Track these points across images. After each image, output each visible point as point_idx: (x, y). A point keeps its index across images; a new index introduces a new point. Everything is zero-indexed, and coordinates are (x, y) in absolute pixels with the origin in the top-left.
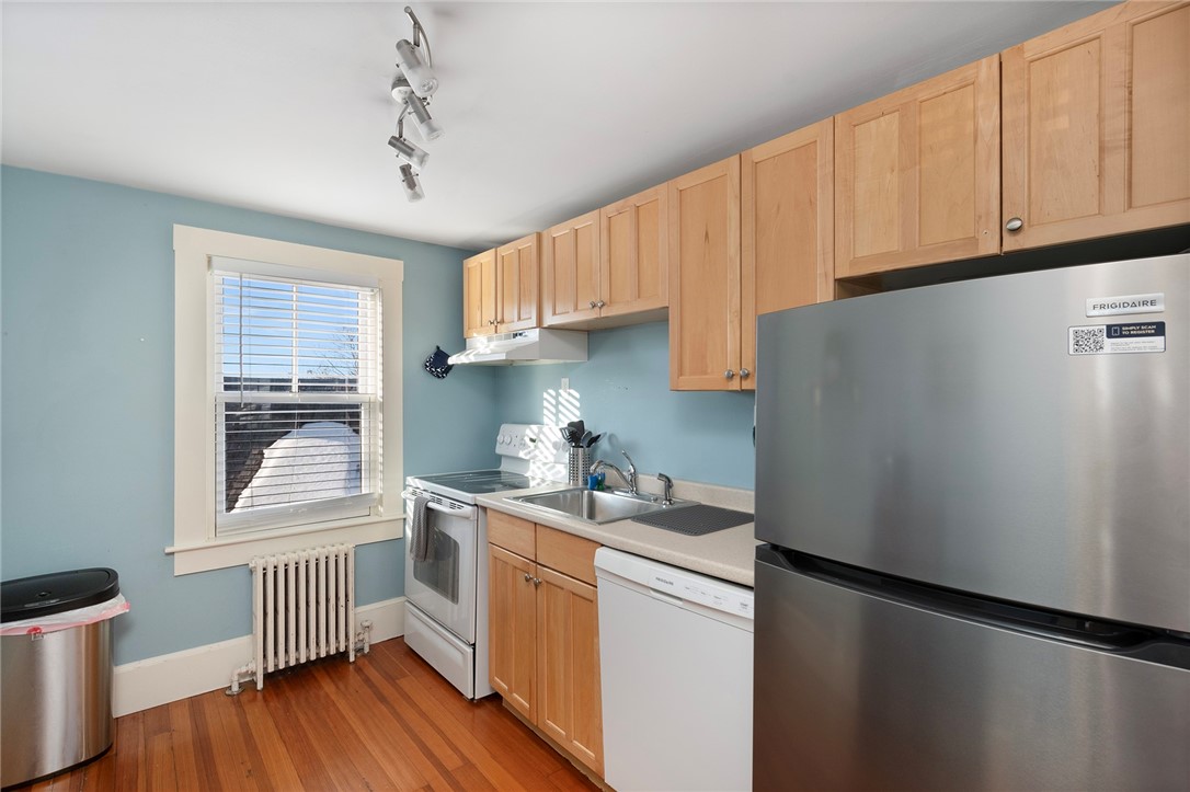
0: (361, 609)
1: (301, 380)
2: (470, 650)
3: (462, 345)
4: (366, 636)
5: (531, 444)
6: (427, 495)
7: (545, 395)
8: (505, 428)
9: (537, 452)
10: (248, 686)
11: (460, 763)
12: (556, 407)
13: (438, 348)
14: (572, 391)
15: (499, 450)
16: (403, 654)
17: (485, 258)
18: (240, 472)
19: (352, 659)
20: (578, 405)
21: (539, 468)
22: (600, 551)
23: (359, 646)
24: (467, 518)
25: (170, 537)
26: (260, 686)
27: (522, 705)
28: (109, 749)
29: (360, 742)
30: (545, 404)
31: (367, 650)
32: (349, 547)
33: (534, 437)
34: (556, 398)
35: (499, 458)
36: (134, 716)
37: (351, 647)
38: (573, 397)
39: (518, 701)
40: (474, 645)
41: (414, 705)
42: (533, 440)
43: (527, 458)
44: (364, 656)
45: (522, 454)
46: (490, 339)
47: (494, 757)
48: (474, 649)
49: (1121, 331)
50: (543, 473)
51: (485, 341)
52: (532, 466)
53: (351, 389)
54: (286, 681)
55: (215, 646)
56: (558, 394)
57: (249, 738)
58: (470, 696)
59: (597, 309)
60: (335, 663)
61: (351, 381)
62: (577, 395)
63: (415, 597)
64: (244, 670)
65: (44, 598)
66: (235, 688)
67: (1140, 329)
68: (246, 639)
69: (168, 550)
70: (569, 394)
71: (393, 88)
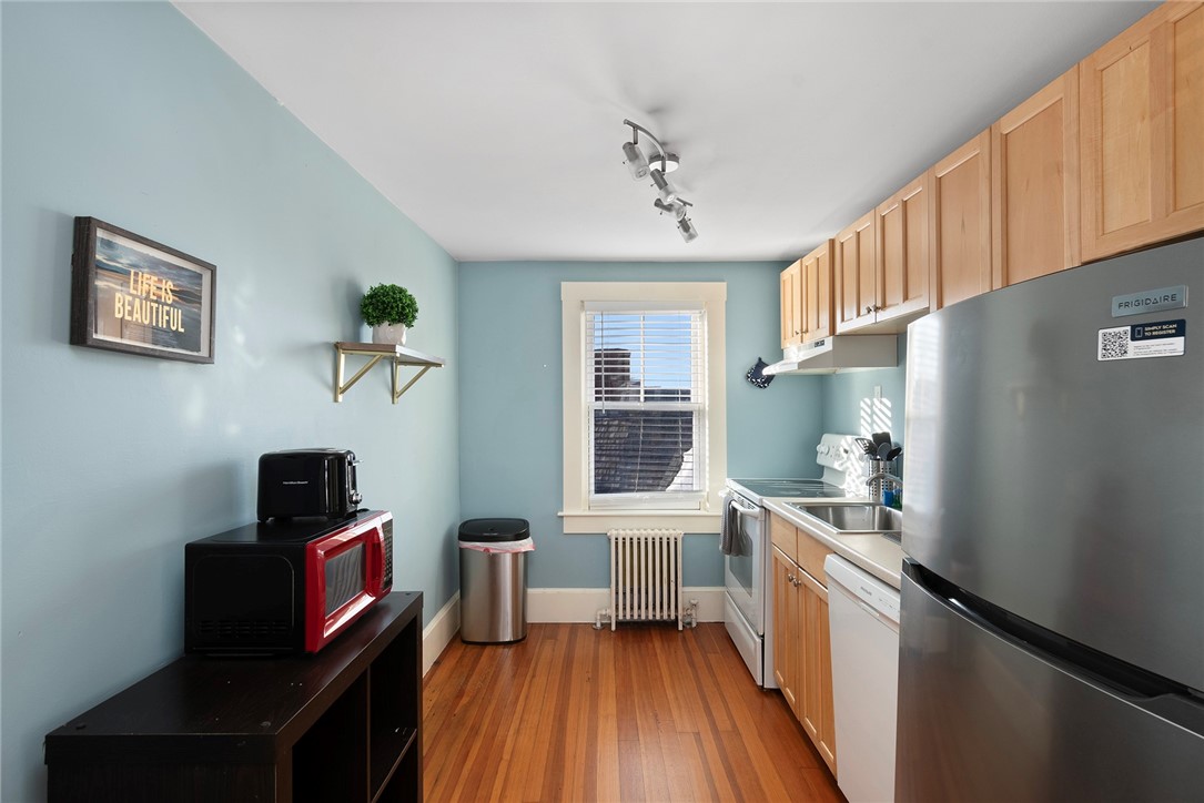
0: (687, 589)
1: (646, 392)
2: (759, 641)
3: (779, 355)
4: (693, 612)
5: (845, 455)
6: (736, 496)
7: (862, 404)
8: (826, 437)
9: (848, 464)
10: (606, 626)
11: (730, 728)
12: (871, 416)
13: (760, 359)
14: (884, 400)
15: (820, 460)
16: (721, 635)
17: (794, 269)
18: (664, 471)
19: (680, 628)
20: (889, 414)
21: (854, 481)
22: (830, 558)
23: (688, 620)
24: (756, 518)
25: (560, 505)
26: (613, 628)
27: (790, 699)
28: (524, 638)
29: (663, 685)
30: (862, 413)
31: (694, 625)
32: (679, 532)
33: (848, 448)
34: (871, 407)
35: (822, 468)
36: (540, 625)
37: (680, 618)
38: (885, 405)
39: (789, 694)
40: (763, 636)
41: (713, 675)
42: (846, 452)
43: (840, 469)
44: (692, 629)
45: (836, 465)
46: (799, 349)
47: (760, 736)
48: (763, 641)
49: (1144, 331)
50: (857, 486)
51: (796, 351)
52: (848, 479)
53: (683, 399)
54: (632, 631)
55: (588, 590)
56: (873, 403)
57: (596, 659)
58: (760, 683)
59: (873, 313)
60: (667, 627)
61: (684, 392)
62: (889, 404)
63: (732, 590)
64: (604, 613)
65: (492, 530)
66: (599, 625)
67: (1162, 329)
68: (606, 590)
69: (559, 514)
70: (881, 402)
71: (650, 162)
